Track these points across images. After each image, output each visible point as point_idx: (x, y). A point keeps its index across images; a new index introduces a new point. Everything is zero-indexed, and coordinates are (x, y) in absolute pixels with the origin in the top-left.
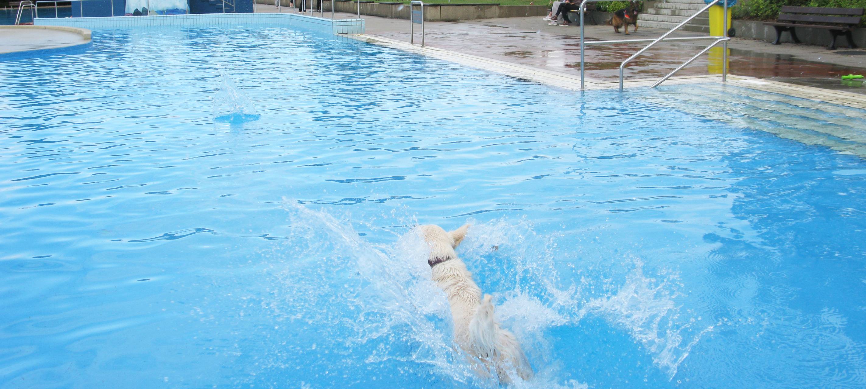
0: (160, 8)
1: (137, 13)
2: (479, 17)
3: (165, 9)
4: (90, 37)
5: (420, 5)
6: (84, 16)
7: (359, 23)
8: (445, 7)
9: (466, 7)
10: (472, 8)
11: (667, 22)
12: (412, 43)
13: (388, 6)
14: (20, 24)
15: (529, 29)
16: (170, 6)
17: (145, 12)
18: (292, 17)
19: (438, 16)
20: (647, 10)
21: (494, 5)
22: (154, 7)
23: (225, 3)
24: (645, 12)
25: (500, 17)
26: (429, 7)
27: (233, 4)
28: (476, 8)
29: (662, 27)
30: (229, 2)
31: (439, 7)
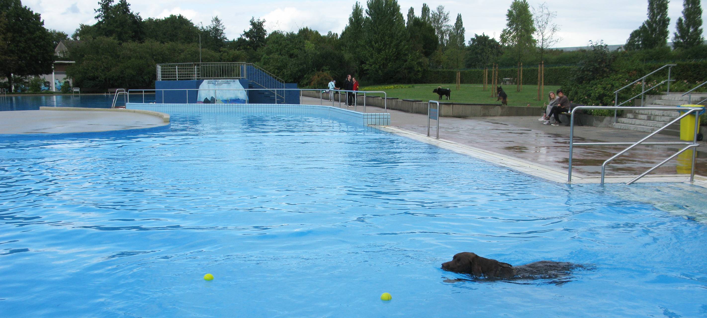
0: (225, 98)
1: (206, 101)
2: (484, 115)
3: (229, 99)
4: (168, 120)
5: (436, 104)
6: (165, 103)
7: (385, 117)
8: (457, 106)
9: (474, 106)
10: (479, 108)
11: (643, 125)
12: (428, 135)
13: (410, 102)
14: (115, 107)
15: (525, 127)
16: (233, 96)
17: (213, 101)
18: (331, 109)
19: (450, 113)
20: (626, 115)
21: (497, 105)
22: (220, 96)
23: (277, 95)
24: (624, 116)
25: (501, 115)
26: (443, 105)
27: (283, 96)
28: (482, 108)
29: (639, 129)
30: (280, 95)
31: (452, 106)
